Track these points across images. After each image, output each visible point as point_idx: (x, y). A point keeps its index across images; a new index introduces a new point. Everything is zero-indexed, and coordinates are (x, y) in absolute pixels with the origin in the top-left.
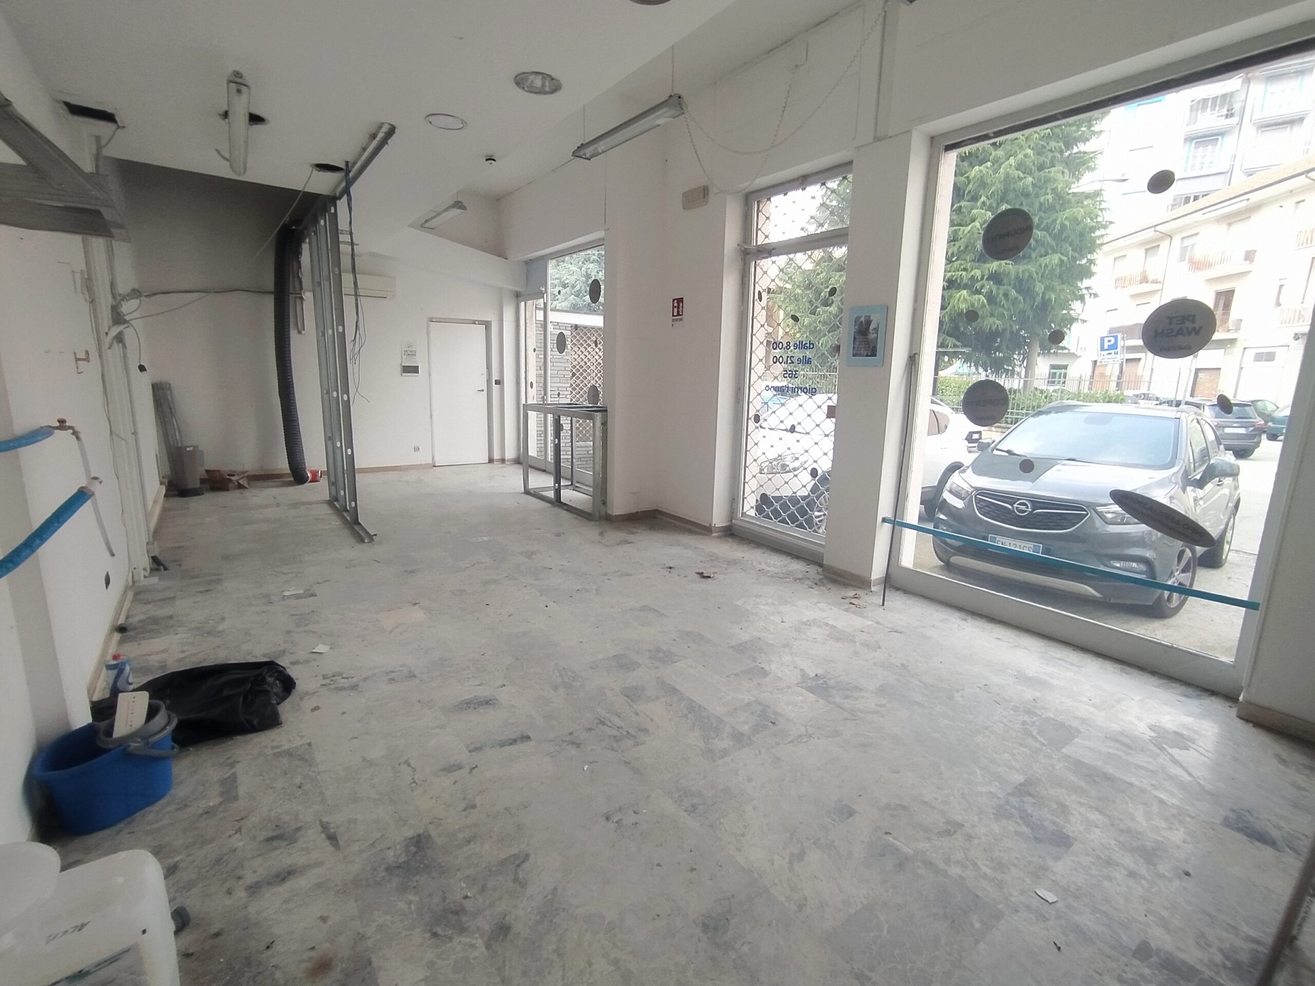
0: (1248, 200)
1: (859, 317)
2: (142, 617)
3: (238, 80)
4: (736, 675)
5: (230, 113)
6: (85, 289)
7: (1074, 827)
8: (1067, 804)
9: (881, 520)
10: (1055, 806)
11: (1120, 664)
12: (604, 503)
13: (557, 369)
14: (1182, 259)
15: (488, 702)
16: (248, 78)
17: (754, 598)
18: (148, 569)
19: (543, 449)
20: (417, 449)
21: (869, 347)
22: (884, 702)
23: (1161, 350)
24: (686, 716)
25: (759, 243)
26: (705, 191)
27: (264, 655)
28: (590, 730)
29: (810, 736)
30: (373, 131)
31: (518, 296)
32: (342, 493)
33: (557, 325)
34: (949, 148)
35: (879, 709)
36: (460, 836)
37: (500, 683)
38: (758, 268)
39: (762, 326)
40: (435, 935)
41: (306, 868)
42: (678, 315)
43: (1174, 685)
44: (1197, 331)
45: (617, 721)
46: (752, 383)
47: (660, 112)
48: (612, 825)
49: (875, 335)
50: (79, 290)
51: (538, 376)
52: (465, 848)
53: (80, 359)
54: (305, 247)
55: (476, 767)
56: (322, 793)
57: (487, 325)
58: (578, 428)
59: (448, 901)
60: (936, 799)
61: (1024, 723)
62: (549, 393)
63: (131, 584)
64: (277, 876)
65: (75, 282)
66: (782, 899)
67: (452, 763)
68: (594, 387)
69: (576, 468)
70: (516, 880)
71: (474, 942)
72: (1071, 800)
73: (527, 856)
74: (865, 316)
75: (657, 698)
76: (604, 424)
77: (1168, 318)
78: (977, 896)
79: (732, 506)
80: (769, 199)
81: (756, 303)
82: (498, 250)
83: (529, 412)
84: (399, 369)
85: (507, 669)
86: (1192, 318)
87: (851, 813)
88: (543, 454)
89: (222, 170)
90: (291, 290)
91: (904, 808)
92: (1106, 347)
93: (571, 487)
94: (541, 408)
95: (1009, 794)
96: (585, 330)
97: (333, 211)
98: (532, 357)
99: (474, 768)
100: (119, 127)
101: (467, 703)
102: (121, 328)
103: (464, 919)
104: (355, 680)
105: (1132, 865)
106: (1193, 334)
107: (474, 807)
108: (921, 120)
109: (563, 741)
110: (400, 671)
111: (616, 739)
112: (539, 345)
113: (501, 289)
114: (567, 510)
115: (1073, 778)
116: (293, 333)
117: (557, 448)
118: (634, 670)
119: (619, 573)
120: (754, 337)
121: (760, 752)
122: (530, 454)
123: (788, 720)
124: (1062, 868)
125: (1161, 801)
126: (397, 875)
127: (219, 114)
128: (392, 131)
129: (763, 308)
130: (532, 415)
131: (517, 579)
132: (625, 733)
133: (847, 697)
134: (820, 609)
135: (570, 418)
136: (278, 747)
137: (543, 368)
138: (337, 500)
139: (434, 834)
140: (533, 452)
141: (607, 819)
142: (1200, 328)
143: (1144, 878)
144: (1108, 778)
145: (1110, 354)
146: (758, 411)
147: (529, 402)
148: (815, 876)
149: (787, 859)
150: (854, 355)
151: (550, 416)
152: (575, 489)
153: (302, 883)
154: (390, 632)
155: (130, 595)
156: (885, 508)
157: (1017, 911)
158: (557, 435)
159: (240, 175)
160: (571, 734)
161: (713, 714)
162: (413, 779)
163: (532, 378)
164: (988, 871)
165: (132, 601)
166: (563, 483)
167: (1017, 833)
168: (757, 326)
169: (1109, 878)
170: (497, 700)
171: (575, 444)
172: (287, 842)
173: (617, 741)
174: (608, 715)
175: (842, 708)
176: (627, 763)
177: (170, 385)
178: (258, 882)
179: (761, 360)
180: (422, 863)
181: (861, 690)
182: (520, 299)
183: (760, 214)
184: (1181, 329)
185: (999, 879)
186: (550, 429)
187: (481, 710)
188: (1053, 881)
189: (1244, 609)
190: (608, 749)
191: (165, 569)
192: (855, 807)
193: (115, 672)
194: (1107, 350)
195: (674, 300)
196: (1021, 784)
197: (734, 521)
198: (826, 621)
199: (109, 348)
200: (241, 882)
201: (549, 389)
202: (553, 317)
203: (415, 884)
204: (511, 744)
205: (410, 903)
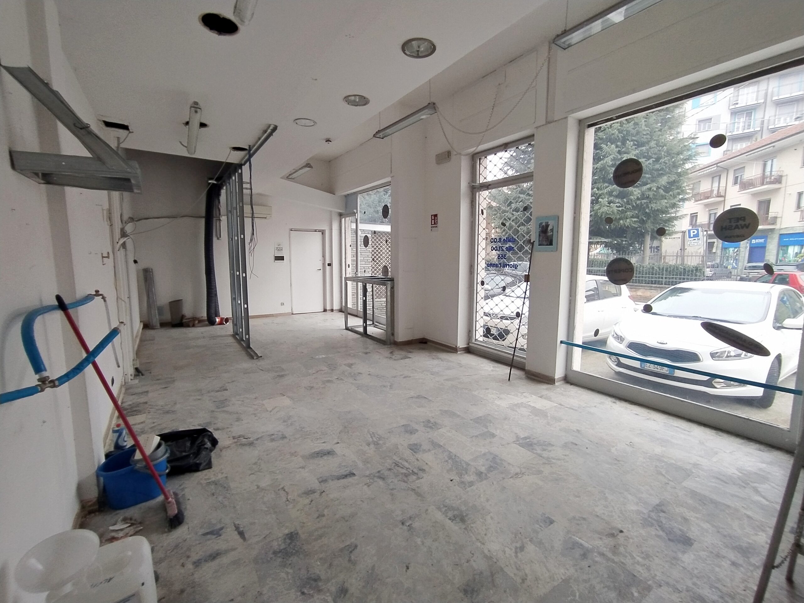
0: (774, 146)
1: (541, 223)
2: (130, 403)
3: (196, 106)
4: (477, 436)
5: (190, 123)
6: (108, 219)
7: (693, 532)
8: (688, 517)
9: (559, 342)
10: (680, 519)
11: (715, 430)
12: (393, 334)
13: (363, 256)
14: (736, 183)
15: (329, 453)
16: (201, 104)
17: (485, 390)
18: (133, 375)
19: (355, 303)
20: (282, 304)
21: (548, 240)
22: (567, 453)
23: (726, 237)
24: (447, 461)
25: (481, 182)
26: (449, 154)
27: (199, 425)
28: (390, 469)
29: (523, 474)
30: (265, 128)
31: (341, 215)
32: (241, 330)
33: (363, 231)
34: (590, 126)
35: (565, 457)
36: (316, 533)
37: (336, 441)
38: (480, 196)
39: (484, 229)
40: (303, 593)
41: (226, 552)
42: (435, 224)
43: (751, 443)
44: (747, 226)
45: (406, 464)
46: (479, 262)
47: (423, 112)
48: (405, 528)
49: (552, 233)
50: (105, 219)
51: (352, 261)
52: (319, 541)
53: (105, 257)
54: (223, 192)
55: (324, 491)
56: (234, 507)
57: (323, 232)
58: (376, 291)
59: (310, 573)
60: (604, 514)
61: (656, 467)
62: (359, 270)
63: (124, 384)
64: (210, 556)
65: (103, 216)
66: (512, 575)
67: (310, 489)
68: (385, 266)
69: (375, 314)
70: (350, 560)
71: (326, 598)
72: (690, 515)
73: (356, 546)
74: (545, 222)
75: (429, 450)
76: (392, 288)
77: (729, 219)
78: (635, 576)
79: (469, 335)
80: (486, 157)
81: (480, 216)
82: (330, 190)
83: (347, 281)
84: (273, 258)
85: (339, 433)
86: (744, 219)
87: (552, 522)
88: (356, 306)
89: (183, 152)
90: (214, 215)
91: (584, 519)
92: (692, 236)
93: (373, 325)
94: (355, 279)
95: (650, 511)
96: (379, 234)
97: (240, 171)
98: (349, 249)
99: (322, 492)
100: (130, 132)
101: (317, 454)
102: (125, 239)
103: (320, 584)
104: (251, 439)
105: (733, 558)
106: (745, 228)
107: (324, 516)
108: (573, 111)
109: (374, 476)
110: (277, 434)
111: (406, 475)
112: (353, 243)
113: (331, 211)
114: (371, 339)
115: (690, 501)
116: (215, 239)
117: (365, 302)
118: (415, 434)
119: (403, 376)
120: (479, 236)
121: (493, 483)
122: (348, 306)
123: (509, 464)
124: (688, 558)
125: (748, 517)
126: (280, 557)
127: (183, 124)
128: (275, 128)
129: (484, 219)
130: (349, 283)
131: (343, 380)
132: (411, 472)
133: (544, 450)
134: (525, 397)
135: (371, 285)
136: (208, 479)
137: (355, 256)
138: (237, 334)
139: (300, 532)
140: (350, 305)
141: (403, 524)
142: (749, 224)
143: (741, 566)
144: (713, 502)
145: (695, 240)
146: (483, 279)
147: (347, 276)
148: (531, 561)
149: (514, 550)
150: (539, 245)
151: (360, 284)
152: (375, 326)
153: (225, 560)
154: (271, 412)
155: (123, 390)
156: (562, 335)
157: (660, 586)
158: (365, 295)
159: (191, 154)
160: (379, 472)
161: (463, 460)
162: (287, 498)
163: (349, 262)
164: (640, 560)
165: (125, 394)
166: (369, 322)
167: (658, 536)
168: (481, 229)
169: (720, 566)
170: (334, 452)
171: (375, 300)
172: (216, 536)
173: (406, 476)
174: (400, 461)
175: (541, 456)
176: (413, 490)
177: (152, 269)
178: (199, 560)
179: (484, 249)
180: (294, 550)
181: (553, 446)
182: (342, 217)
183: (481, 165)
184: (737, 225)
185: (648, 565)
186: (360, 292)
187: (325, 458)
188: (682, 567)
189: (793, 395)
190: (401, 481)
191: (142, 375)
192: (553, 518)
193: (117, 434)
194: (692, 237)
195: (432, 215)
196: (657, 505)
197: (470, 344)
198: (529, 403)
199: (118, 250)
200: (189, 559)
201: (359, 268)
202: (361, 226)
203: (290, 562)
204: (343, 478)
205: (287, 573)
